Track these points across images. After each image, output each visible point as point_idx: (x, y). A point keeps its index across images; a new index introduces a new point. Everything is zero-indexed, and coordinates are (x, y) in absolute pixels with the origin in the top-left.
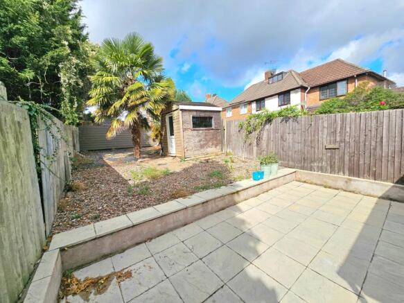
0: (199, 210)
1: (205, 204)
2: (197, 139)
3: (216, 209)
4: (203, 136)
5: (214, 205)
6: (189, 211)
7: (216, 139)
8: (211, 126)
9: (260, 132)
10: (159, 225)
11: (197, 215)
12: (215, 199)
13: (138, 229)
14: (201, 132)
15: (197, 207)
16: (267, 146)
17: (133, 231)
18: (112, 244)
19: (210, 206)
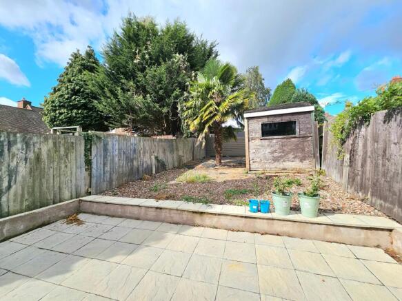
0: (152, 213)
1: (158, 210)
2: (268, 150)
3: (169, 220)
4: (277, 146)
5: (168, 215)
6: (143, 209)
7: (303, 150)
8: (294, 133)
9: (354, 141)
10: (120, 210)
11: (149, 217)
12: (171, 209)
13: (109, 206)
14: (274, 141)
15: (150, 209)
16: (363, 166)
17: (106, 206)
18: (96, 208)
19: (163, 214)
